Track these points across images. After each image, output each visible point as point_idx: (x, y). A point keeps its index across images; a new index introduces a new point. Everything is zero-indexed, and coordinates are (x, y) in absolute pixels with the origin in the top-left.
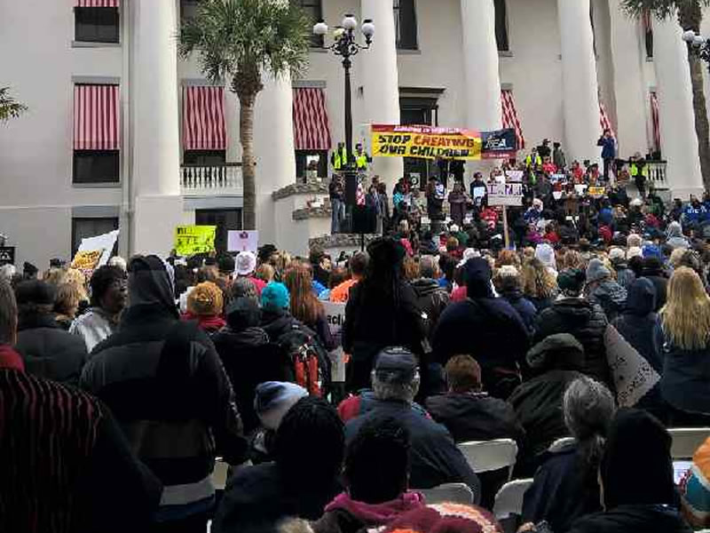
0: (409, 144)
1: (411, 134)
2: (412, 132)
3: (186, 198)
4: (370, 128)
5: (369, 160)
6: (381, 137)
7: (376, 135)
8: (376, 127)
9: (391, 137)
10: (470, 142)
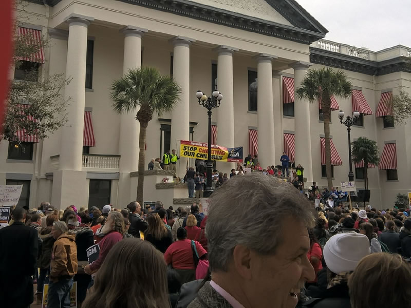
0: (196, 152)
1: (197, 147)
2: (198, 146)
3: (88, 173)
4: (180, 142)
5: (178, 159)
6: (184, 147)
7: (182, 146)
8: (182, 142)
9: (188, 147)
10: (223, 153)
